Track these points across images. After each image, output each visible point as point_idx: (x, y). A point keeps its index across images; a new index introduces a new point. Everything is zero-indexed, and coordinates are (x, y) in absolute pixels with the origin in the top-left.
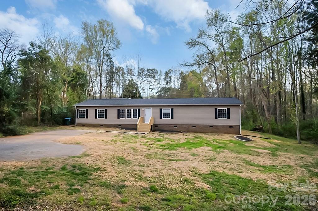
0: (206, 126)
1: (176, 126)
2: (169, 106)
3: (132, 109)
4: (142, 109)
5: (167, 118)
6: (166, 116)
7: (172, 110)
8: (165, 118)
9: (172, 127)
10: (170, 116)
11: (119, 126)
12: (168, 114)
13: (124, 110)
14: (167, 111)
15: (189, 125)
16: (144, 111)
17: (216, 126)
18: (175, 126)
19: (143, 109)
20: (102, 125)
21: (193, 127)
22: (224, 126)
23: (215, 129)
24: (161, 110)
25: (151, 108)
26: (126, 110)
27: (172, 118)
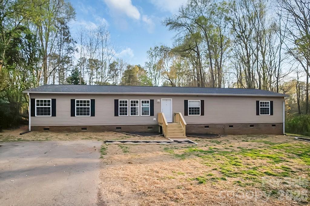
0: (245, 125)
1: (208, 127)
2: (197, 96)
3: (140, 100)
4: (157, 100)
5: (196, 114)
6: (195, 111)
7: (202, 102)
8: (193, 114)
9: (202, 127)
10: (199, 111)
11: (117, 128)
12: (196, 108)
13: (126, 102)
14: (194, 103)
15: (224, 125)
16: (160, 103)
17: (257, 125)
18: (206, 127)
19: (159, 100)
20: (84, 129)
21: (230, 126)
22: (266, 125)
23: (256, 129)
24: (186, 102)
25: (171, 99)
26: (129, 101)
27: (203, 114)
